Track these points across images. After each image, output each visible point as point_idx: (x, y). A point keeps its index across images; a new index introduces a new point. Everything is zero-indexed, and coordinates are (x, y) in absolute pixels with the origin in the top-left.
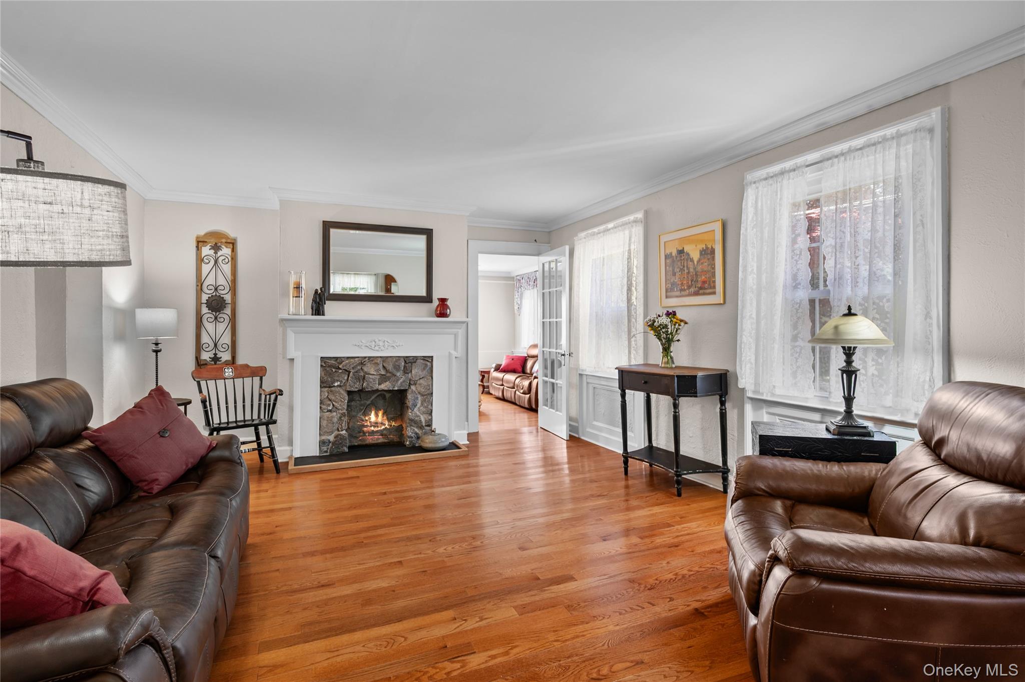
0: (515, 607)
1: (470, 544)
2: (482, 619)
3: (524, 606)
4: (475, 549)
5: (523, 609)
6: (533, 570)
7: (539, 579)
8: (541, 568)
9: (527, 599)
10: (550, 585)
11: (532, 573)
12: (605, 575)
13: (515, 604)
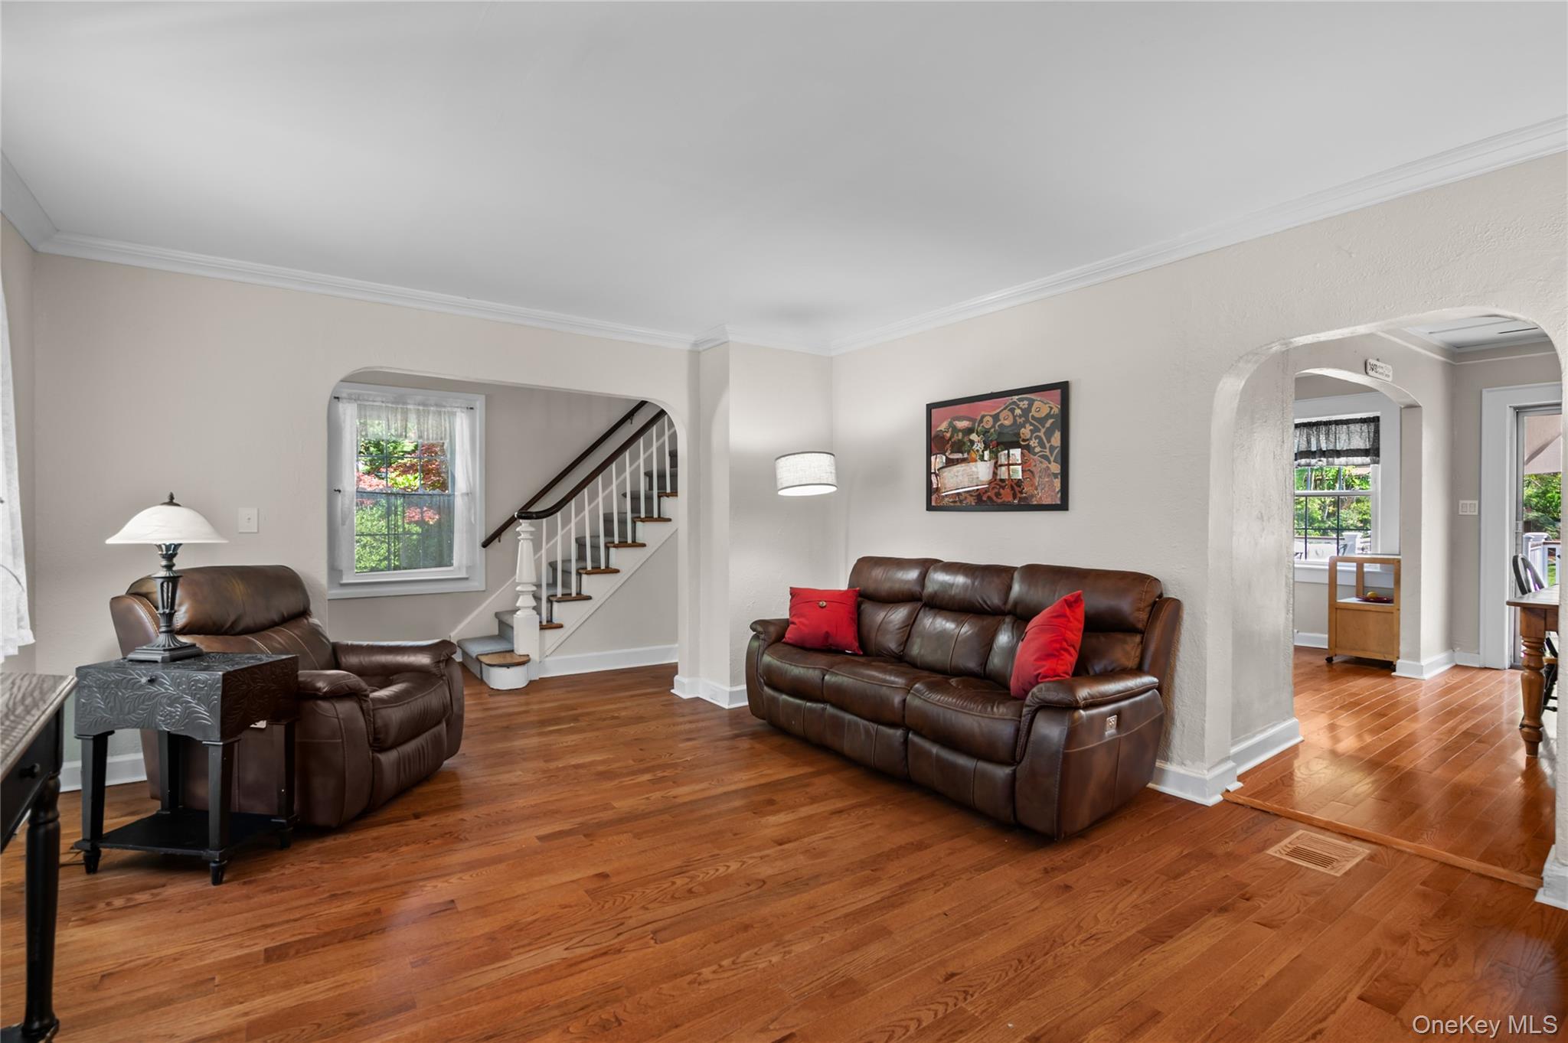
0: (615, 808)
1: (692, 878)
2: (648, 798)
3: (605, 809)
4: (679, 870)
5: (607, 807)
6: (591, 845)
7: (585, 836)
8: (579, 847)
9: (602, 815)
10: (570, 830)
11: (592, 840)
12: (494, 845)
13: (615, 810)
